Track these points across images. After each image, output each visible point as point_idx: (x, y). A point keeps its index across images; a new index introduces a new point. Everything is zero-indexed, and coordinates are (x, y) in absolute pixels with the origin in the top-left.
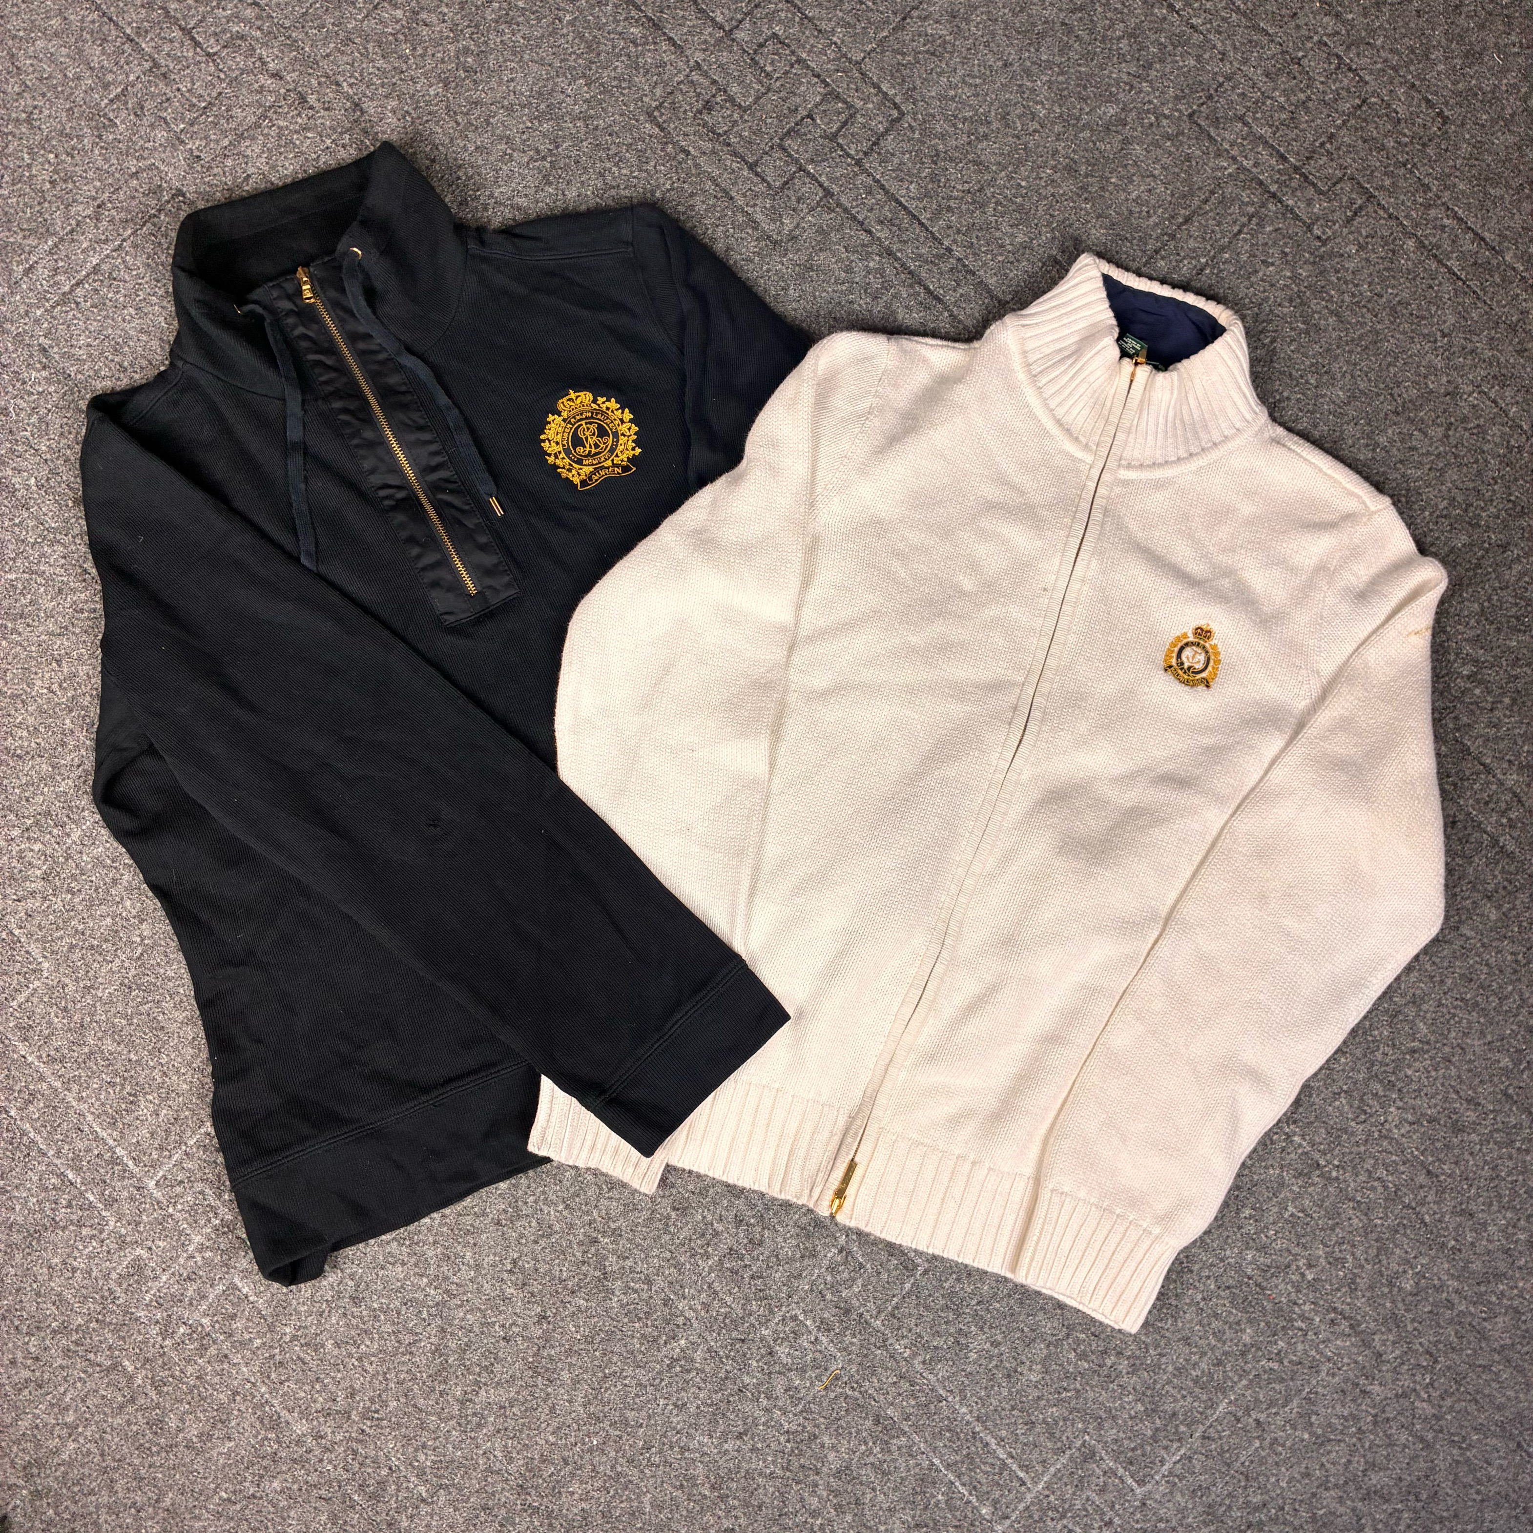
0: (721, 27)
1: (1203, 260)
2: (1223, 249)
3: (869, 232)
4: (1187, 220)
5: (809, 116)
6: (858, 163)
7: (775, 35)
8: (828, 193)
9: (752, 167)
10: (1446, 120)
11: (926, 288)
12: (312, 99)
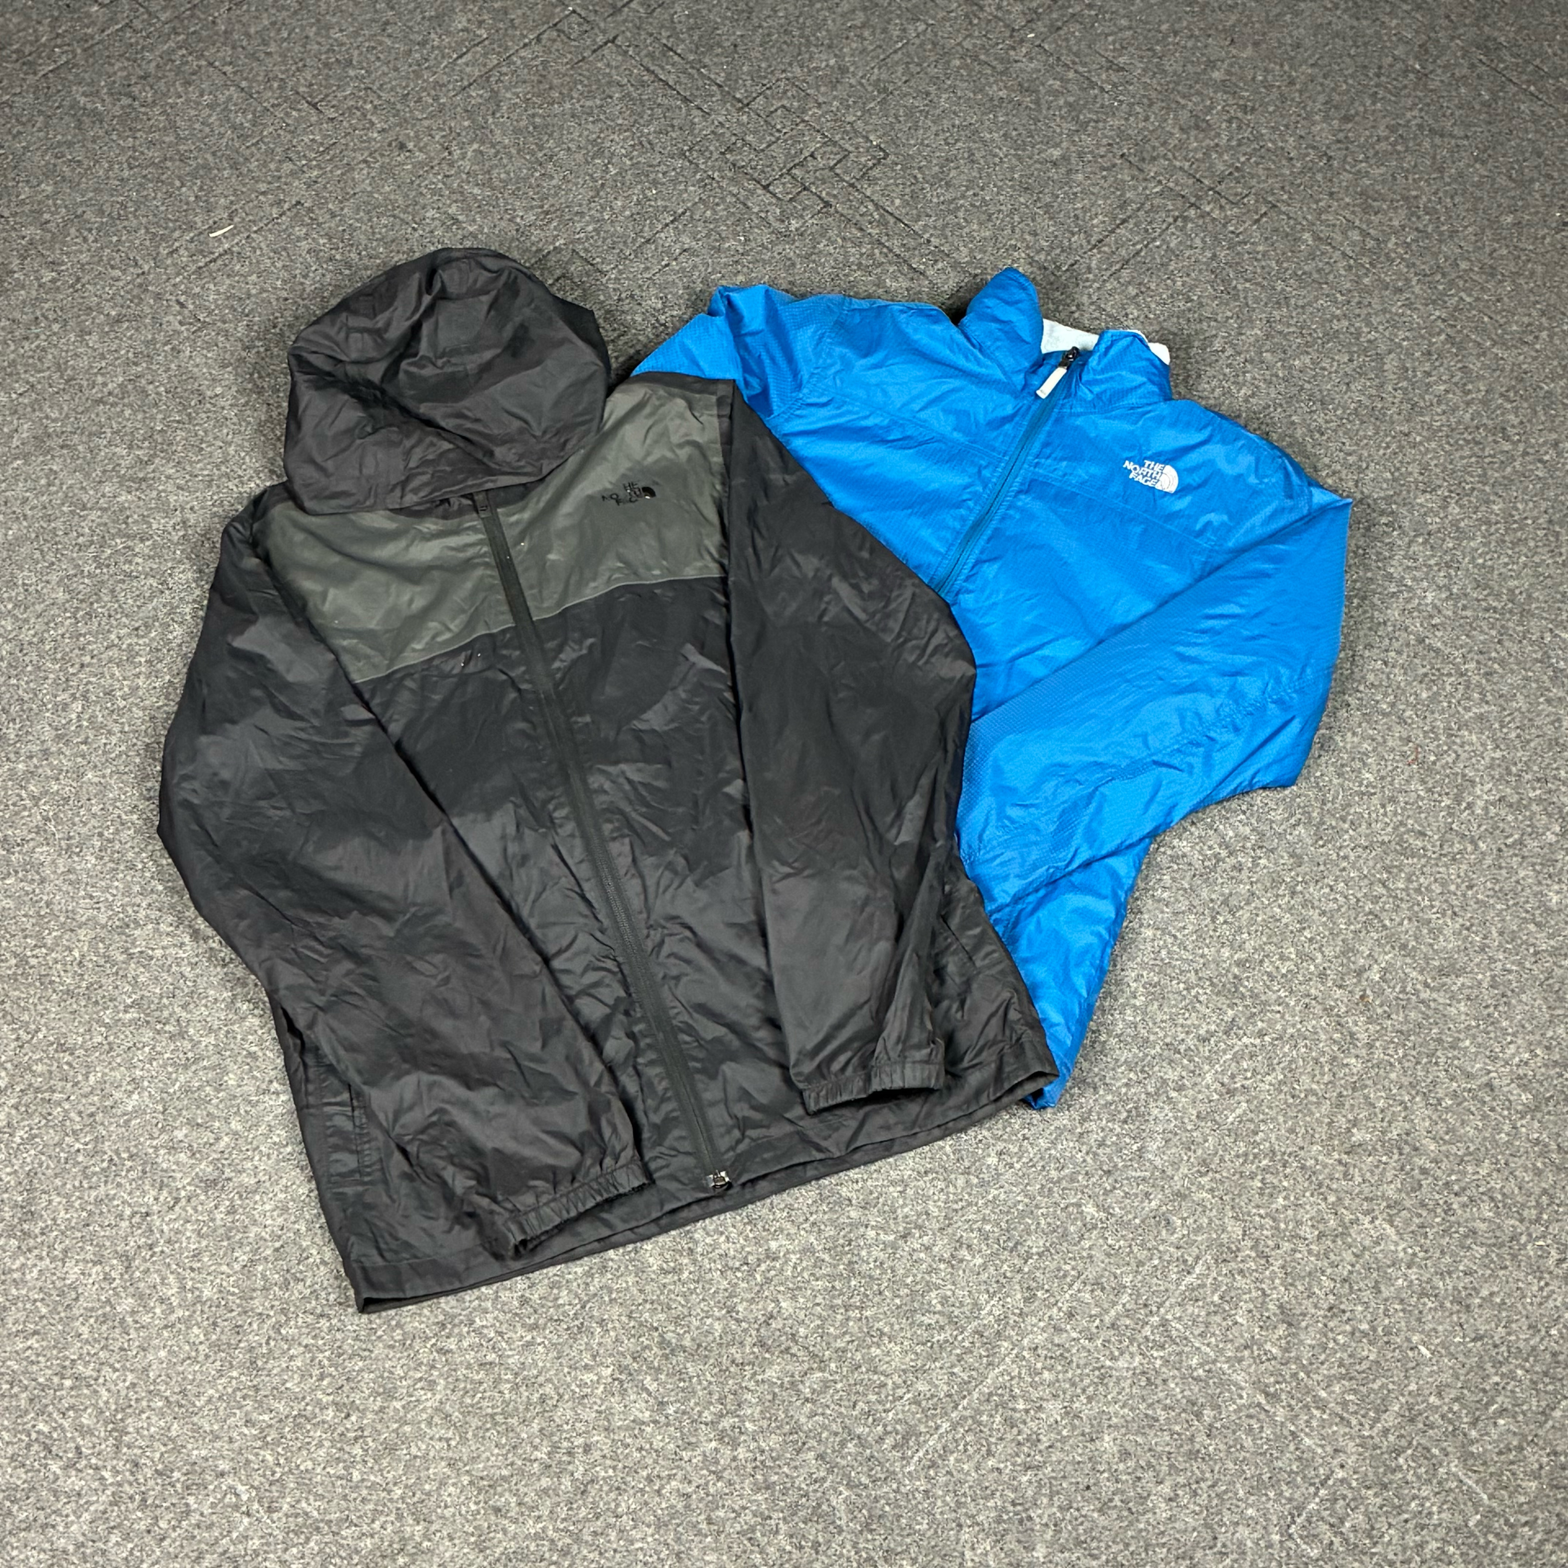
0: (739, 101)
1: (1139, 247)
2: (1154, 240)
3: (861, 229)
4: (1124, 221)
5: (812, 155)
6: (852, 185)
7: (783, 106)
8: (827, 204)
9: (766, 188)
10: (1330, 158)
11: (910, 266)
12: (411, 145)
